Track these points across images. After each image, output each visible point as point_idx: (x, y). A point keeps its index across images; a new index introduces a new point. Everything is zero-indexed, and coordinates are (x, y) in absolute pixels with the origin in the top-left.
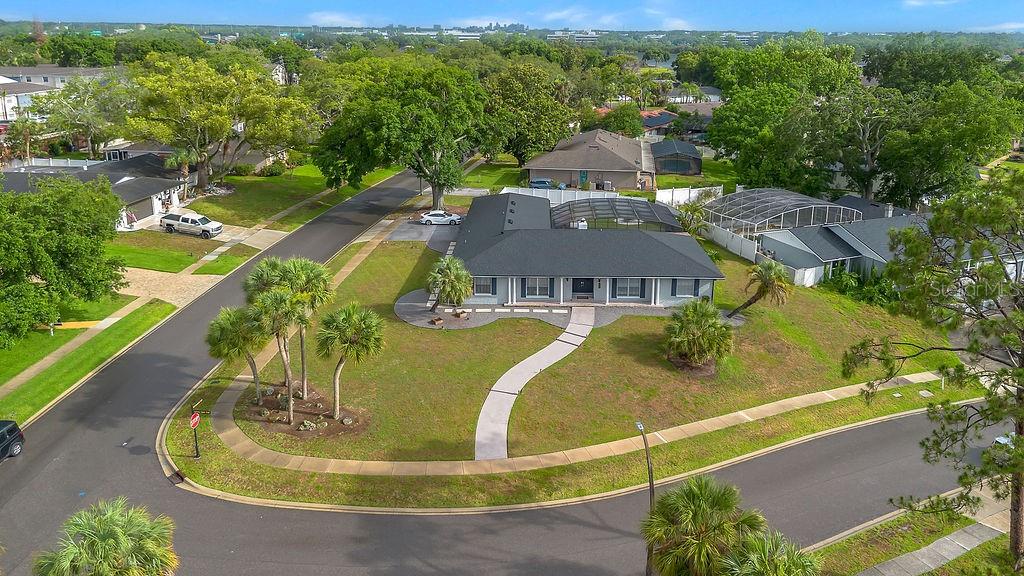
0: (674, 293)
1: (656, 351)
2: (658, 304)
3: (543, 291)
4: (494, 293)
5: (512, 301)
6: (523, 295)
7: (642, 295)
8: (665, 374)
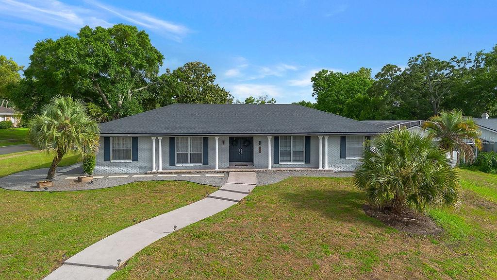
0: (343, 156)
1: (348, 206)
2: (326, 168)
3: (195, 159)
4: (135, 159)
5: (157, 168)
6: (172, 163)
7: (308, 161)
8: (374, 231)
